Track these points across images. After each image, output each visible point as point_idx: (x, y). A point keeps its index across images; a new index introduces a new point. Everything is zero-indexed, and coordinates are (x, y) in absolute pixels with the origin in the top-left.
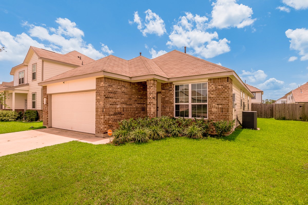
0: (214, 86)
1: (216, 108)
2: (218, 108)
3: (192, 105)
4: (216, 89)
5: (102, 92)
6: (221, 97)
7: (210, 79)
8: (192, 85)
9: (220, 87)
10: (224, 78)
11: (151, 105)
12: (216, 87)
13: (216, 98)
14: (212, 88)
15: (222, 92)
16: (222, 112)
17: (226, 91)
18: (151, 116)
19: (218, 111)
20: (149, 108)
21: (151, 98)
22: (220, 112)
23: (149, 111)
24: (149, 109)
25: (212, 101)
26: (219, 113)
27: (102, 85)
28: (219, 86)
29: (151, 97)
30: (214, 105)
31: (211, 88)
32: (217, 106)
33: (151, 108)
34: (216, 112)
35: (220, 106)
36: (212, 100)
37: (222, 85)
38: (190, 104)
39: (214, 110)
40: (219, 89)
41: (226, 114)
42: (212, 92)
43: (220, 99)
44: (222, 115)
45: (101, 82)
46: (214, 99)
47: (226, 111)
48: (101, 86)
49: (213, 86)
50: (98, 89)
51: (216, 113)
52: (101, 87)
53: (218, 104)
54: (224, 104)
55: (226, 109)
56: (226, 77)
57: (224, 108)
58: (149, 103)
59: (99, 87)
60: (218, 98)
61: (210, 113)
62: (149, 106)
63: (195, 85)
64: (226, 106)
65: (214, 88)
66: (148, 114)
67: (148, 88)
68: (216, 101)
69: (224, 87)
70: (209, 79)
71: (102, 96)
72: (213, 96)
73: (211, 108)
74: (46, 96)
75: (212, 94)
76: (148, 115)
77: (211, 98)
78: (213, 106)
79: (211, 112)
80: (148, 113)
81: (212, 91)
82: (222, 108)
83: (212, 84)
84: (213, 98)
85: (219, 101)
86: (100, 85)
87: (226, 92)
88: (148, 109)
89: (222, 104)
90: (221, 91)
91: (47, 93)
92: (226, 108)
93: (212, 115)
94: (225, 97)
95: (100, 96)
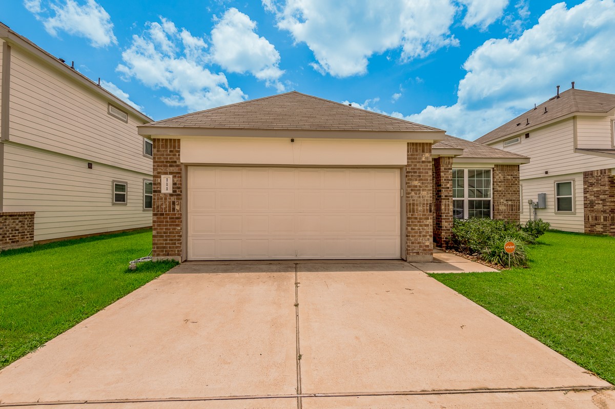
0: (502, 175)
1: (505, 205)
2: (507, 205)
3: (469, 201)
4: (504, 180)
5: (427, 173)
6: (511, 191)
7: (497, 166)
8: (469, 171)
9: (509, 177)
10: (514, 165)
11: (448, 199)
12: (504, 177)
13: (504, 191)
14: (500, 177)
15: (512, 184)
16: (512, 210)
17: (516, 182)
18: (449, 219)
19: (507, 209)
20: (445, 204)
21: (448, 188)
22: (510, 210)
23: (445, 211)
24: (445, 206)
25: (500, 196)
26: (509, 212)
27: (426, 158)
28: (508, 175)
29: (448, 186)
30: (502, 201)
31: (497, 177)
32: (505, 202)
33: (448, 205)
34: (505, 210)
35: (510, 203)
36: (499, 193)
37: (511, 175)
38: (466, 199)
39: (502, 208)
40: (508, 180)
41: (517, 212)
42: (500, 184)
43: (509, 194)
44: (512, 215)
45: (423, 151)
46: (502, 194)
47: (516, 209)
48: (423, 159)
49: (500, 175)
50: (415, 165)
51: (505, 212)
52: (423, 162)
53: (507, 200)
54: (514, 200)
55: (516, 207)
56: (516, 165)
57: (514, 205)
58: (446, 196)
59: (419, 162)
60: (507, 191)
61: (497, 212)
62: (446, 202)
63: (473, 171)
64: (516, 203)
65: (502, 178)
66: (444, 215)
67: (443, 172)
68: (504, 196)
69: (514, 178)
70: (495, 165)
71: (427, 180)
72: (500, 189)
73: (498, 205)
74: (175, 169)
75: (500, 187)
76: (444, 217)
77: (497, 191)
78: (500, 203)
79: (498, 210)
80: (444, 213)
81: (500, 182)
82: (512, 205)
83: (500, 173)
84: (500, 191)
85: (509, 196)
86: (420, 158)
87: (516, 184)
88: (443, 207)
89: (511, 200)
90: (510, 182)
91: (182, 161)
92: (516, 205)
93: (500, 215)
94: (514, 191)
95: (421, 180)
